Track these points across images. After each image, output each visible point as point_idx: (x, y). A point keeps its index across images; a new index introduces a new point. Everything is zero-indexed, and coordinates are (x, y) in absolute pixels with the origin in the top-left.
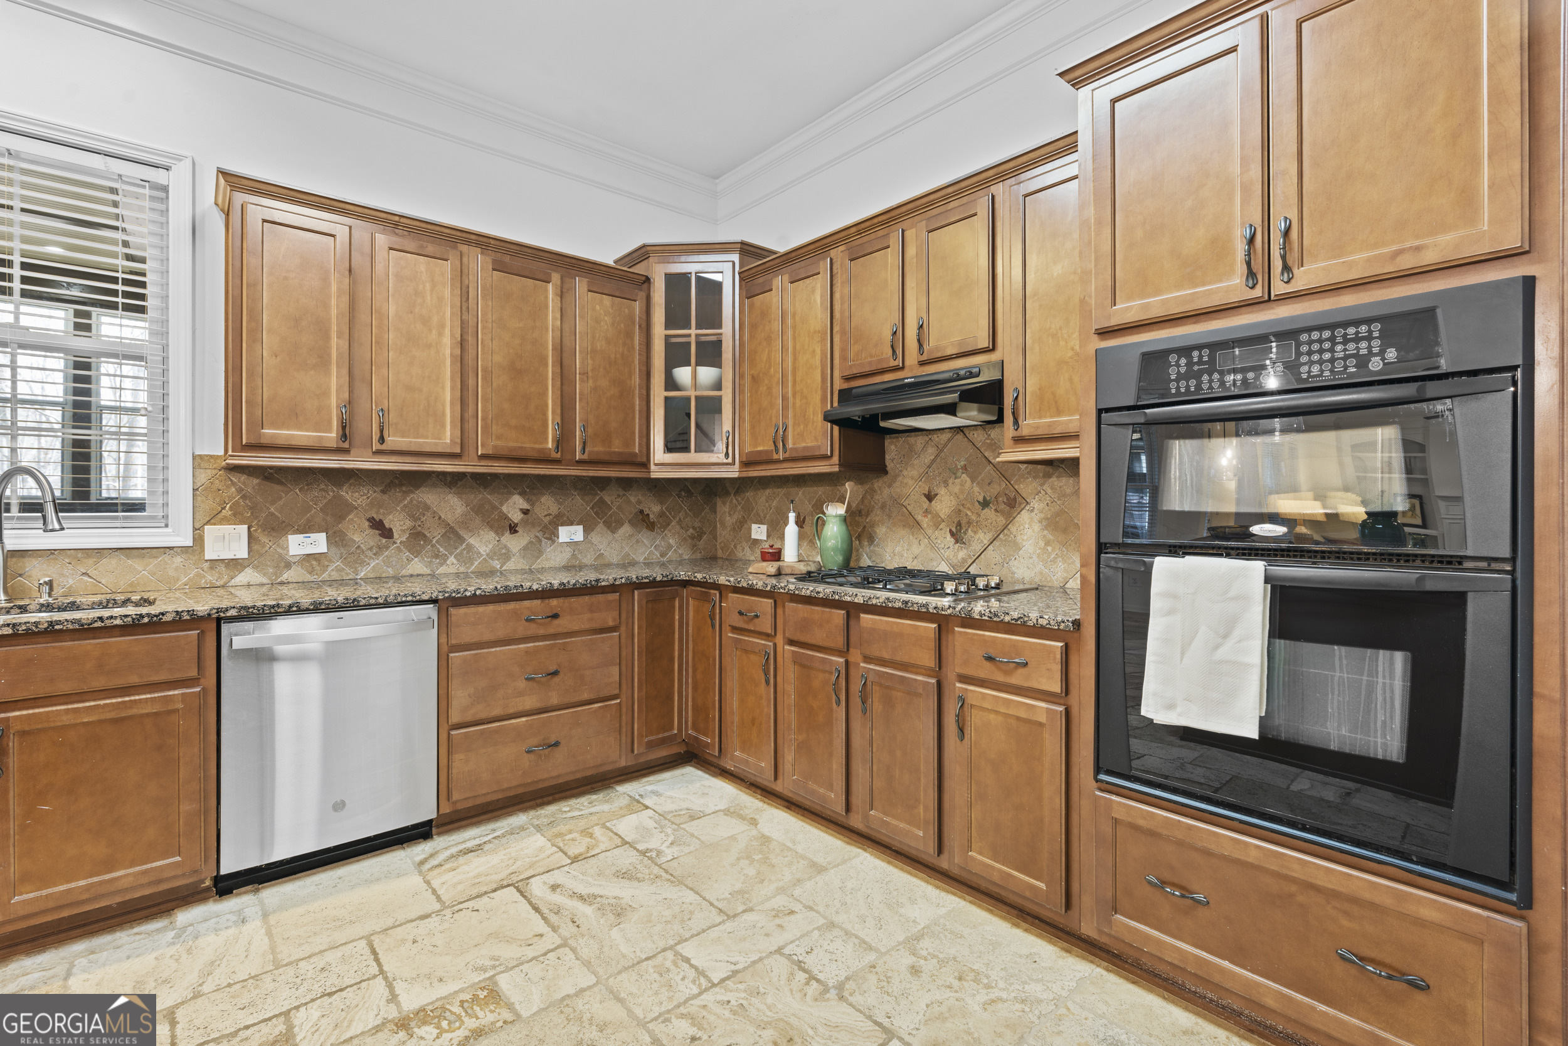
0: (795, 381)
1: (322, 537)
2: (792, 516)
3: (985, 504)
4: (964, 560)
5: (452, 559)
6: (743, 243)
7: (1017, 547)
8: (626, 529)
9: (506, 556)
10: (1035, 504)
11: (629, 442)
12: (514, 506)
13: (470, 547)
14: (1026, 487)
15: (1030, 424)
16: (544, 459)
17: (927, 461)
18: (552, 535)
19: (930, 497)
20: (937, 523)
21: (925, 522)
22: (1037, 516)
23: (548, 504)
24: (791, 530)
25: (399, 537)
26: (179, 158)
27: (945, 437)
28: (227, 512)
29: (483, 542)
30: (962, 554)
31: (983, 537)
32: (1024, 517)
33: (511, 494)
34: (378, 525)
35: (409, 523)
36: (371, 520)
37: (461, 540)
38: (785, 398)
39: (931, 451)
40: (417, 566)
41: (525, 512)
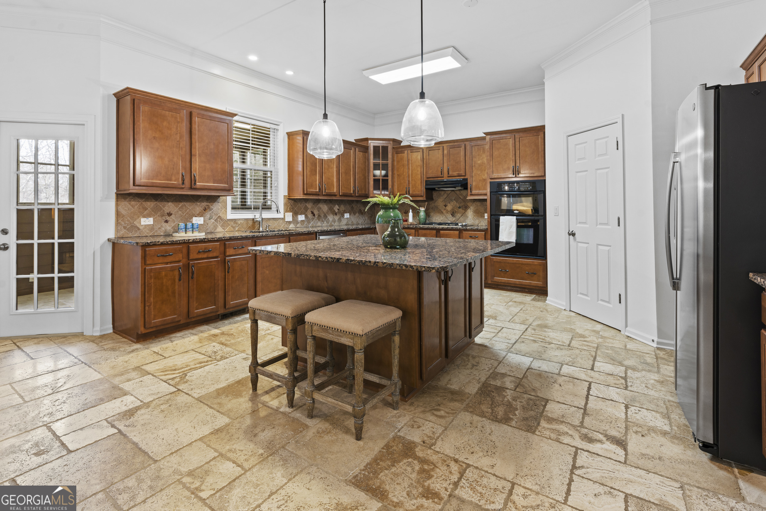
0: (412, 177)
1: (303, 216)
2: (411, 210)
3: (460, 208)
4: (454, 220)
5: (325, 222)
6: (394, 139)
7: (467, 217)
8: (357, 214)
9: (335, 222)
10: (472, 208)
11: (365, 191)
12: (336, 208)
13: (328, 219)
14: (469, 204)
15: (474, 192)
16: (350, 196)
17: (445, 197)
18: (343, 216)
19: (445, 206)
20: (447, 212)
21: (444, 212)
22: (472, 210)
23: (343, 207)
24: (411, 214)
25: (316, 216)
26: (281, 123)
27: (449, 192)
28: (289, 210)
29: (331, 218)
30: (454, 219)
31: (459, 215)
32: (469, 210)
33: (335, 205)
34: (312, 213)
35: (318, 212)
36: (311, 211)
37: (327, 217)
38: (409, 181)
39: (445, 196)
40: (319, 224)
41: (338, 209)
